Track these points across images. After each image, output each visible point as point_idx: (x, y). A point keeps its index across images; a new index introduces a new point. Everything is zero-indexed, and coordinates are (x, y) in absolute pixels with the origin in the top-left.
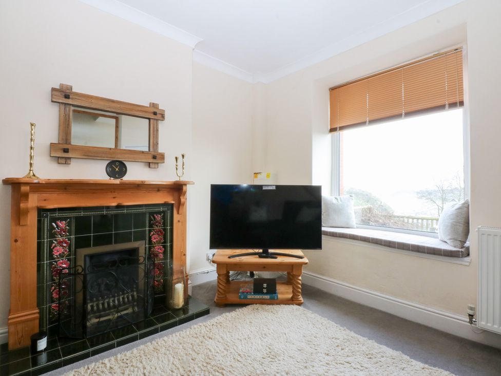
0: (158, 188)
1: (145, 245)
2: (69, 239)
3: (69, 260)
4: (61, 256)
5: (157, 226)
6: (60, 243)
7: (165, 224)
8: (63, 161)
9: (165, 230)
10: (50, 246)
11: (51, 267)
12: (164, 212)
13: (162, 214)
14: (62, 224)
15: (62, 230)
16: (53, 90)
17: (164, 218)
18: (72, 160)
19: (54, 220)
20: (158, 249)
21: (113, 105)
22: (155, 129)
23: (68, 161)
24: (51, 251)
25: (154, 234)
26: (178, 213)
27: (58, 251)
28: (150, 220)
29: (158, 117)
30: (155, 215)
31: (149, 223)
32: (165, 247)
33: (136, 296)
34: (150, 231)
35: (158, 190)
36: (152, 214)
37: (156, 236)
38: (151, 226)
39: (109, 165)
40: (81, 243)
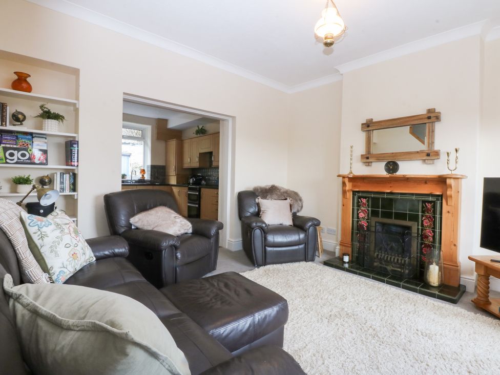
0: (425, 181)
1: (418, 226)
2: (368, 210)
3: (368, 222)
4: (363, 218)
5: (428, 212)
6: (362, 211)
7: (434, 212)
8: (367, 164)
9: (434, 217)
10: (358, 211)
11: (357, 223)
12: (434, 202)
13: (433, 204)
14: (364, 201)
15: (363, 203)
16: (362, 124)
17: (434, 207)
18: (373, 163)
19: (359, 198)
20: (428, 232)
21: (395, 122)
22: (431, 130)
23: (370, 164)
24: (358, 214)
25: (425, 219)
26: (447, 204)
27: (362, 215)
28: (423, 207)
29: (433, 119)
30: (427, 204)
31: (422, 209)
32: (434, 232)
33: (407, 262)
34: (422, 216)
35: (426, 183)
36: (424, 202)
37: (427, 221)
38: (423, 212)
39: (387, 165)
40: (374, 213)
